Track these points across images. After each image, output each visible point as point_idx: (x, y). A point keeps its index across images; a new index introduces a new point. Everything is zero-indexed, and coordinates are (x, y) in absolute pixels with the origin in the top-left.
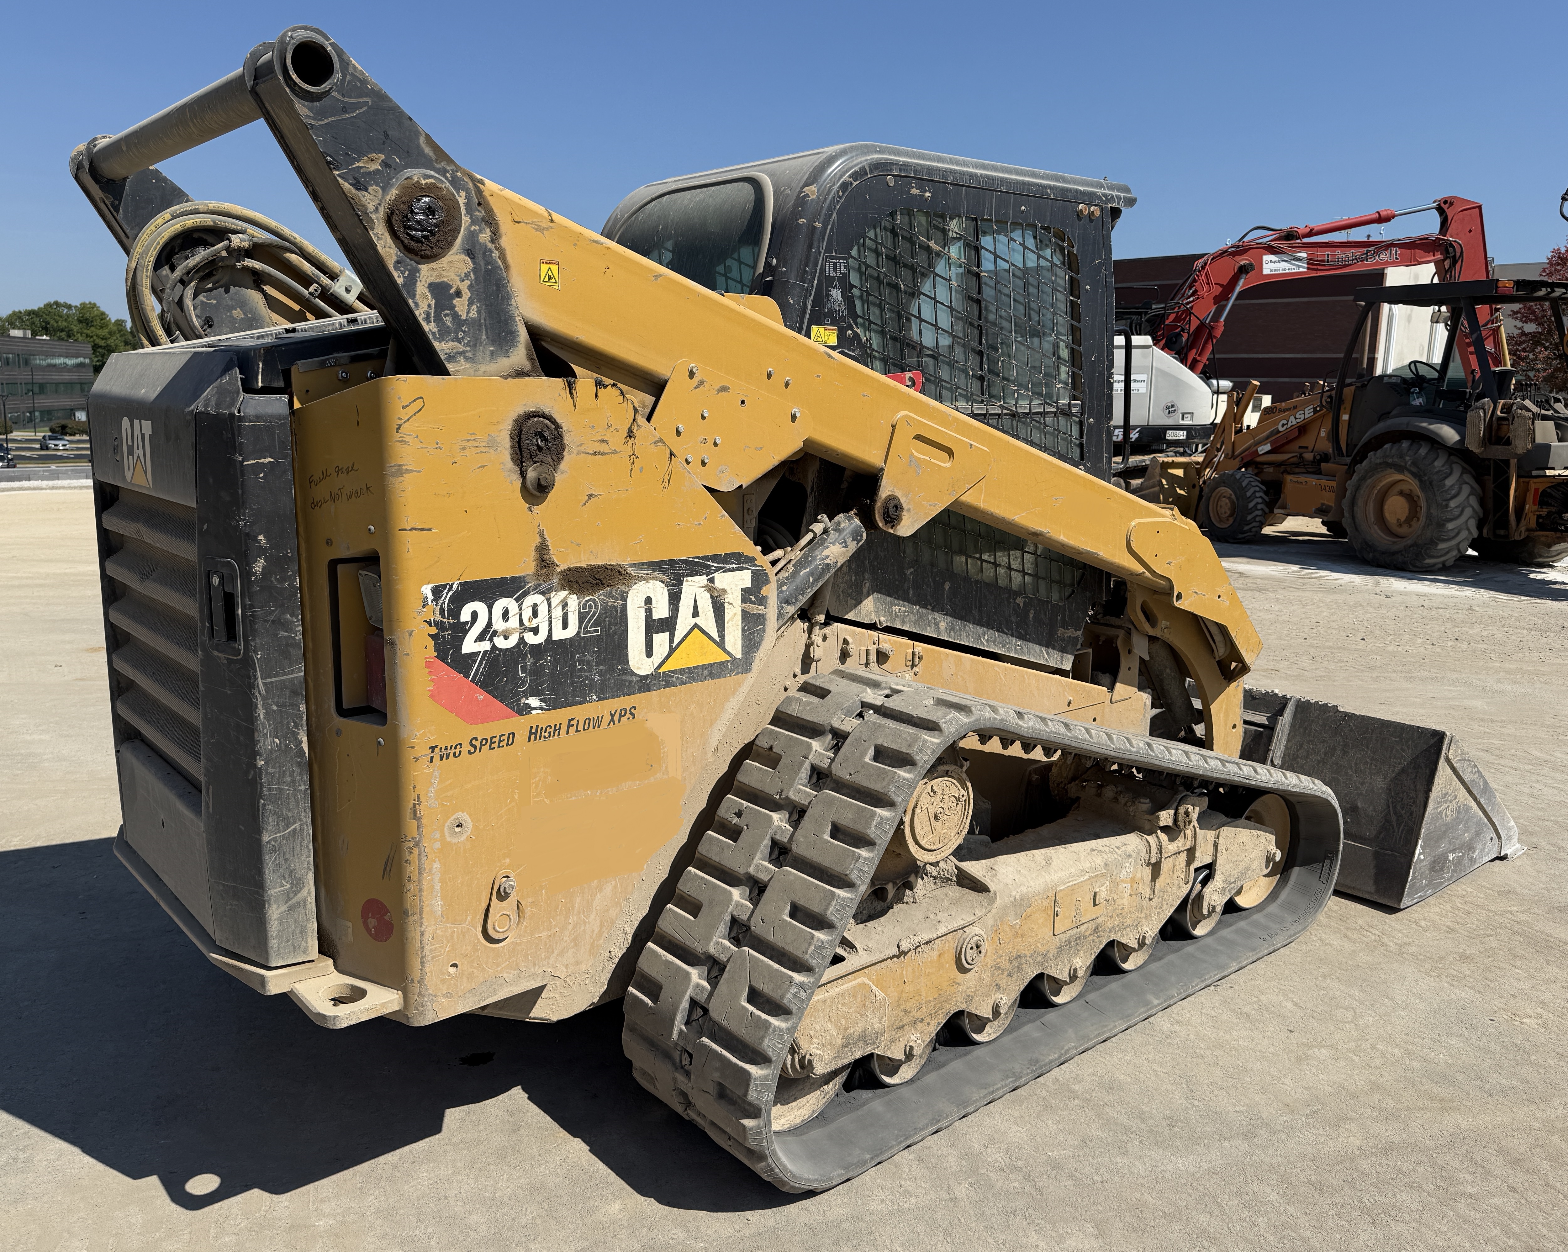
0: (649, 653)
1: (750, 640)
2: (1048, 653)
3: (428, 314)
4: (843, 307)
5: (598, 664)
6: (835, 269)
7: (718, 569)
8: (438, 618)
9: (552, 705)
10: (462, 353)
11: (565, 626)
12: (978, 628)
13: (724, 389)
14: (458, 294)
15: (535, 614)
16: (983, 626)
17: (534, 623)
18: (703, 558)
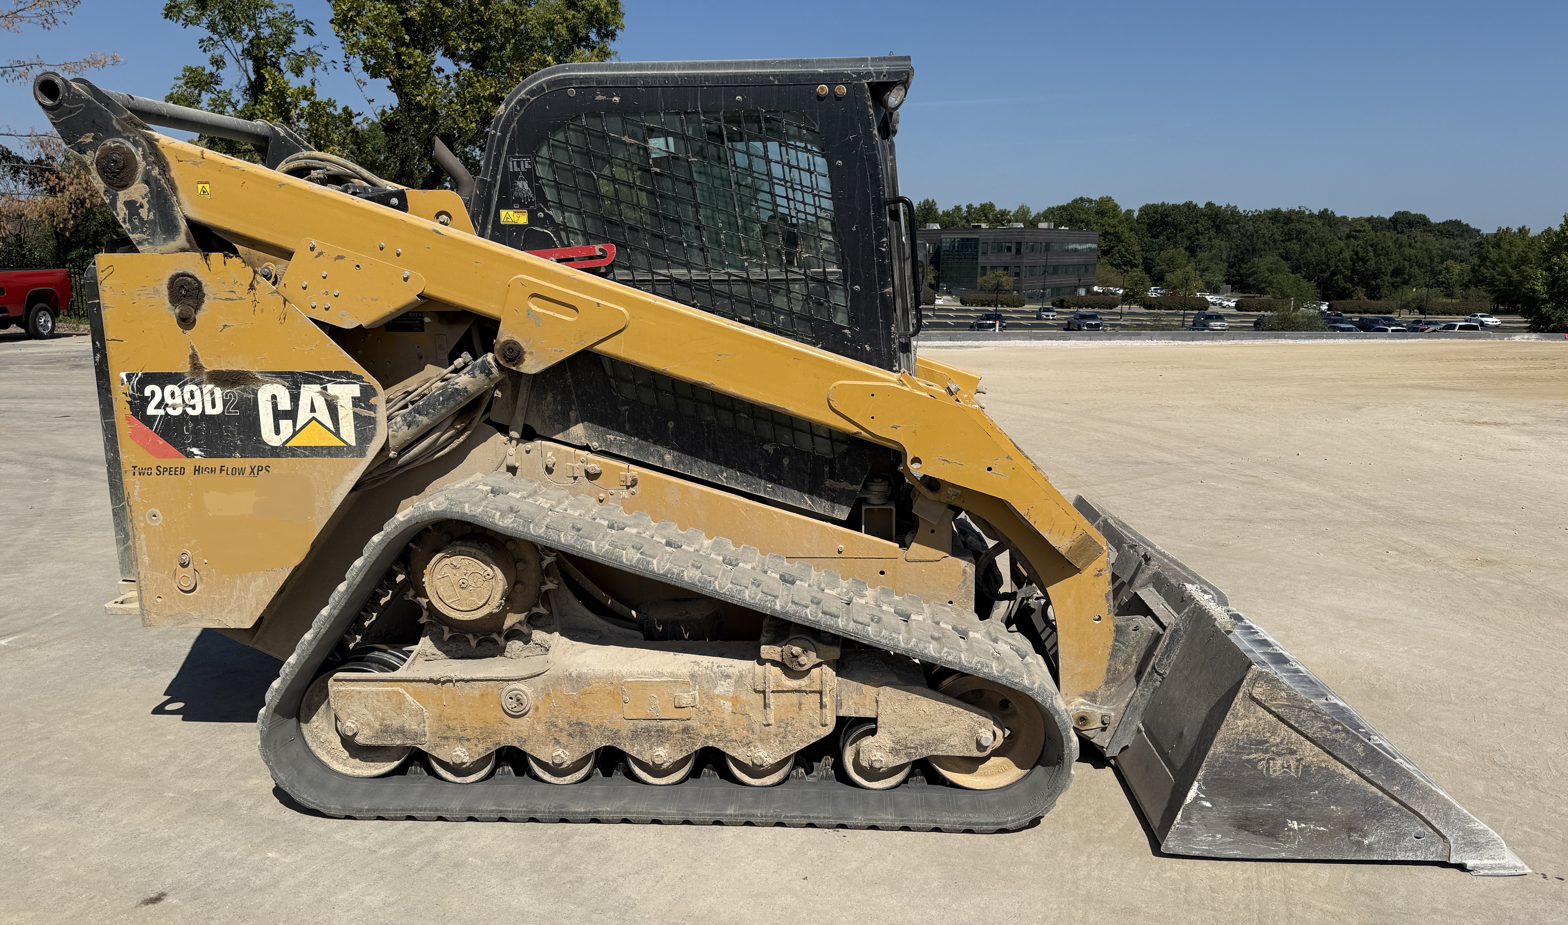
0: (277, 431)
1: (363, 434)
2: (812, 501)
3: (125, 219)
4: (530, 194)
5: (239, 434)
6: (519, 166)
7: (329, 381)
8: (131, 392)
9: (208, 455)
10: (146, 240)
11: (214, 406)
12: (714, 465)
13: (340, 257)
14: (142, 206)
15: (192, 397)
16: (721, 465)
17: (192, 402)
18: (316, 372)
